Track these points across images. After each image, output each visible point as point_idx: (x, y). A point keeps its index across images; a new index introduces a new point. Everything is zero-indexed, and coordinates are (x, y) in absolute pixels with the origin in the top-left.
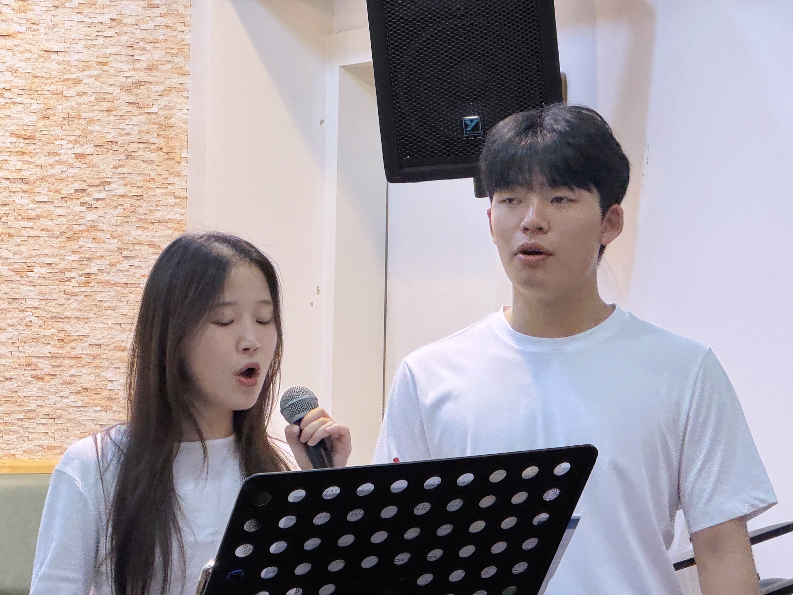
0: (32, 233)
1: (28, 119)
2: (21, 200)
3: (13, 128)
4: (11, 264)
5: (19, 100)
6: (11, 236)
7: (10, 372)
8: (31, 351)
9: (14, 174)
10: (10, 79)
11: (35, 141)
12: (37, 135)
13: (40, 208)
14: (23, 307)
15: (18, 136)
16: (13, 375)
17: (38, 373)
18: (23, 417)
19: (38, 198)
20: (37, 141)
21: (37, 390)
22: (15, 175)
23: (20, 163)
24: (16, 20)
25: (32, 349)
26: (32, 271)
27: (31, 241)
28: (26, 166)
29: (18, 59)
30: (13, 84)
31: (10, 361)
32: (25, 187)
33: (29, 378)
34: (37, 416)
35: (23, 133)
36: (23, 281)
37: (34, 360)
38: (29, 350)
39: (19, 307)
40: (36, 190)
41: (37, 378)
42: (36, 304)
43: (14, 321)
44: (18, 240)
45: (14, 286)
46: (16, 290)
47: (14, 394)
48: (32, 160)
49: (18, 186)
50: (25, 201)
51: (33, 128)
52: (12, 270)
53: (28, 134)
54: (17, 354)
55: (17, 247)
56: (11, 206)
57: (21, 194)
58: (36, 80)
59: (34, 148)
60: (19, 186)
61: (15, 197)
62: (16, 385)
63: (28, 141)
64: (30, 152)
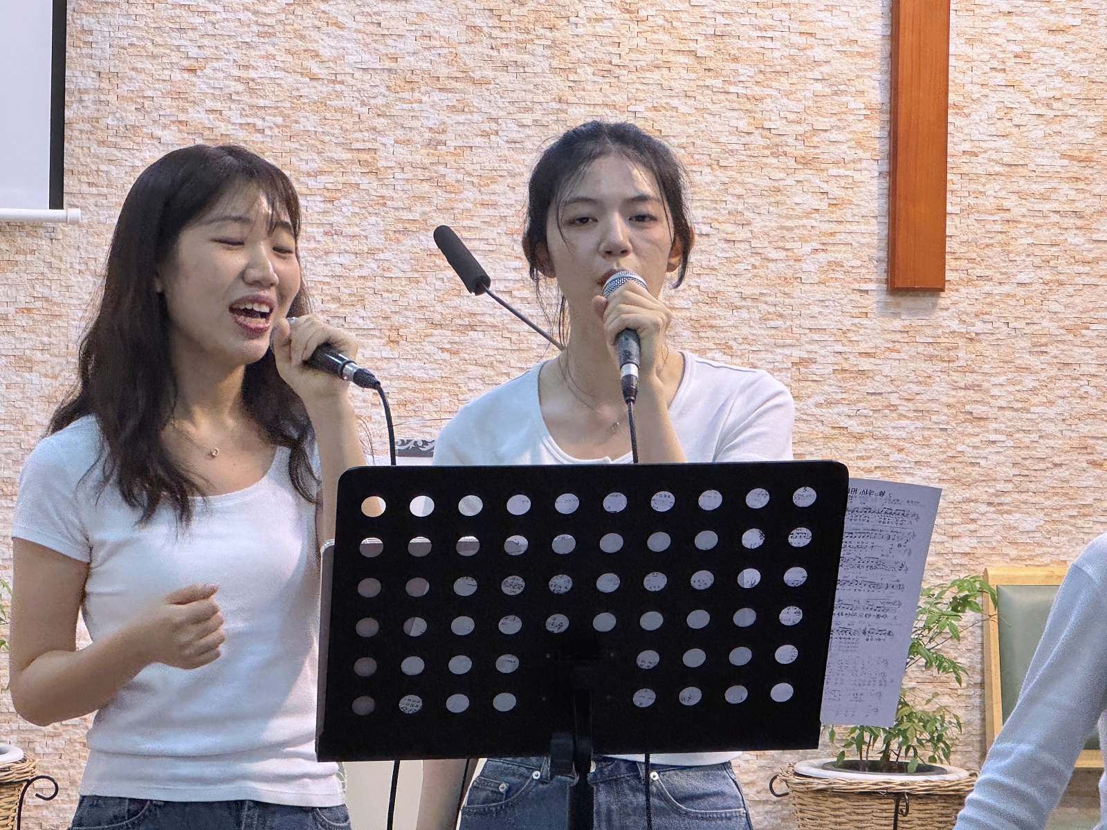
0: (1088, 280)
1: (1082, 135)
2: (1075, 239)
3: (1064, 147)
4: (1061, 320)
5: (1070, 112)
6: (1061, 284)
7: (1060, 456)
8: (1087, 430)
9: (1065, 206)
10: (1060, 86)
11: (1093, 164)
12: (1095, 156)
13: (1099, 249)
14: (1077, 374)
15: (1071, 158)
16: (1064, 460)
17: (1095, 457)
18: (1076, 514)
19: (1095, 237)
20: (1095, 163)
21: (1095, 480)
22: (1067, 207)
23: (1073, 193)
24: (1068, 10)
25: (1089, 427)
26: (1088, 328)
27: (1086, 289)
28: (1082, 196)
29: (1071, 60)
30: (1065, 92)
31: (1060, 442)
32: (1080, 223)
33: (1085, 465)
34: (1094, 512)
35: (1077, 153)
36: (1078, 341)
37: (1091, 442)
38: (1084, 429)
39: (1071, 374)
40: (1094, 226)
41: (1094, 464)
42: (1093, 370)
43: (1065, 392)
44: (1071, 290)
45: (1066, 347)
46: (1068, 353)
47: (1065, 485)
48: (1088, 188)
49: (1070, 222)
50: (1079, 240)
51: (1089, 147)
52: (1062, 328)
53: (1083, 155)
54: (1068, 434)
55: (1070, 298)
56: (1061, 246)
57: (1075, 232)
58: (1094, 86)
59: (1091, 172)
60: (1072, 221)
61: (1066, 235)
62: (1068, 473)
63: (1083, 164)
64: (1086, 178)
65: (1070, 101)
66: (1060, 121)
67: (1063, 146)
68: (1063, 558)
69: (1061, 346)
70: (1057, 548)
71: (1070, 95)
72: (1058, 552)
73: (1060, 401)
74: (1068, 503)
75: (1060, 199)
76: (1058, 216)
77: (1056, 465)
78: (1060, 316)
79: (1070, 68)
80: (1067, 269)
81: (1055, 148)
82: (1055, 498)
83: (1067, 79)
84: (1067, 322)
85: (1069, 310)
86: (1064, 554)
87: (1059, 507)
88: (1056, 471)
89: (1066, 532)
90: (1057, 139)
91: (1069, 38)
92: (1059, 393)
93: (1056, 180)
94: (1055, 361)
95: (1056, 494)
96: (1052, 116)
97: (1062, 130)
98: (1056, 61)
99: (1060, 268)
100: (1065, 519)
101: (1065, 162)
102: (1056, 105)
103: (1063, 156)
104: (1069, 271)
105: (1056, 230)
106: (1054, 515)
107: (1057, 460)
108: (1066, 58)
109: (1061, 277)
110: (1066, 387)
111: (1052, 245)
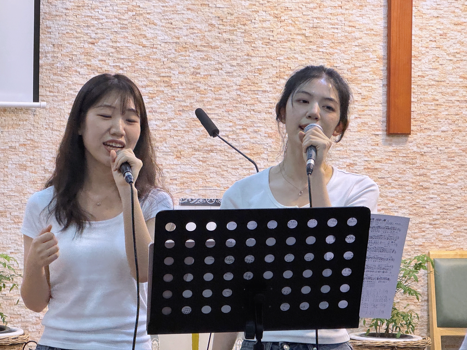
65: (463, 54)
66: (459, 62)
67: (460, 73)
68: (461, 247)
69: (460, 158)
70: (459, 243)
71: (463, 52)
72: (459, 244)
73: (460, 181)
74: (464, 223)
75: (460, 95)
76: (458, 102)
77: (458, 208)
78: (460, 145)
79: (463, 40)
80: (462, 125)
81: (457, 74)
82: (458, 222)
83: (462, 45)
84: (463, 147)
85: (464, 142)
86: (462, 245)
87: (460, 225)
88: (458, 210)
89: (463, 236)
90: (458, 70)
91: (463, 27)
92: (460, 177)
93: (458, 87)
94: (458, 163)
95: (458, 220)
96: (456, 60)
97: (460, 66)
98: (458, 37)
99: (460, 125)
100: (462, 230)
101: (462, 80)
102: (458, 56)
103: (461, 77)
104: (463, 126)
105: (458, 108)
106: (458, 229)
107: (459, 206)
108: (462, 36)
109: (460, 128)
110: (463, 175)
111: (456, 115)
